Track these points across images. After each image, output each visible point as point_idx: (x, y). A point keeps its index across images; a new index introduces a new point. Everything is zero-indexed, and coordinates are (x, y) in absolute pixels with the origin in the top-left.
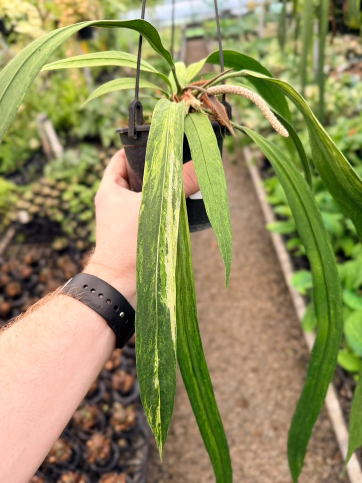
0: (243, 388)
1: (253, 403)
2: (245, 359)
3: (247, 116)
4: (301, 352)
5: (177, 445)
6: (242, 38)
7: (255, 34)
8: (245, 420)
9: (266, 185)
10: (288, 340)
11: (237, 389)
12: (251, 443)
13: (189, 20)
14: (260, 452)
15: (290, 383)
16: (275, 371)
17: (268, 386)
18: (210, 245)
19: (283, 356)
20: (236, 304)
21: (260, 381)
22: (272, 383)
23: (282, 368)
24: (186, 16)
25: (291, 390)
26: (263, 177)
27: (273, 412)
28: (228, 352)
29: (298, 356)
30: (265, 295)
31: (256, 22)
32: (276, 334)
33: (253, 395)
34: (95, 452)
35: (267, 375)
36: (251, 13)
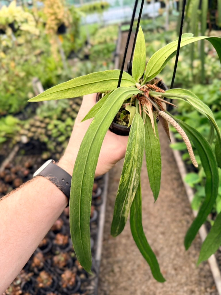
0: (156, 244)
1: (162, 253)
2: (157, 226)
4: (191, 222)
5: (115, 278)
6: (155, 31)
7: (163, 28)
10: (183, 215)
11: (152, 245)
16: (175, 234)
17: (171, 243)
19: (180, 224)
21: (166, 240)
22: (173, 241)
23: (179, 232)
27: (174, 259)
28: (146, 222)
29: (189, 225)
30: (169, 188)
31: (164, 21)
32: (176, 211)
33: (162, 248)
34: (67, 281)
35: (170, 236)
36: (160, 15)
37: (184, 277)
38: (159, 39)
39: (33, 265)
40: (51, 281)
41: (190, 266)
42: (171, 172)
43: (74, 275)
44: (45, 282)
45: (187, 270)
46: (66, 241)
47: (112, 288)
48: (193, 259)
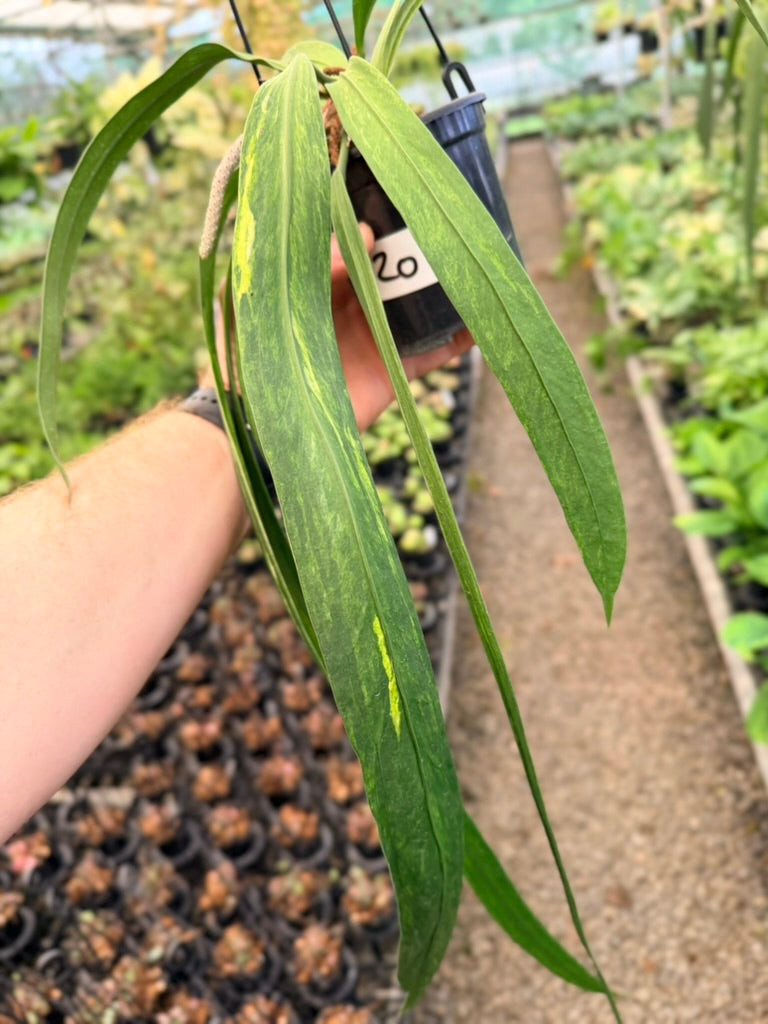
0: (619, 867)
1: (642, 898)
2: (626, 805)
3: (632, 294)
4: (752, 795)
5: (476, 976)
6: (625, 133)
7: (653, 122)
8: (625, 936)
9: (676, 436)
10: (722, 769)
11: (608, 867)
12: (636, 986)
13: (512, 102)
14: (655, 1005)
15: (725, 862)
16: (693, 833)
17: (676, 865)
18: (552, 563)
19: (710, 801)
20: (608, 689)
21: (659, 854)
22: (685, 858)
23: (707, 828)
24: (506, 93)
25: (727, 877)
26: (668, 420)
27: (686, 923)
28: (589, 787)
29: (744, 805)
30: (672, 671)
31: (655, 97)
32: (697, 755)
33: (642, 881)
34: (310, 962)
35: (673, 841)
36: (645, 78)
37: (725, 987)
38: (636, 160)
39: (205, 902)
40: (260, 958)
41: (744, 951)
42: (681, 619)
43: (337, 943)
44: (241, 958)
45: (736, 962)
46: (310, 832)
47: (463, 1008)
48: (758, 927)
